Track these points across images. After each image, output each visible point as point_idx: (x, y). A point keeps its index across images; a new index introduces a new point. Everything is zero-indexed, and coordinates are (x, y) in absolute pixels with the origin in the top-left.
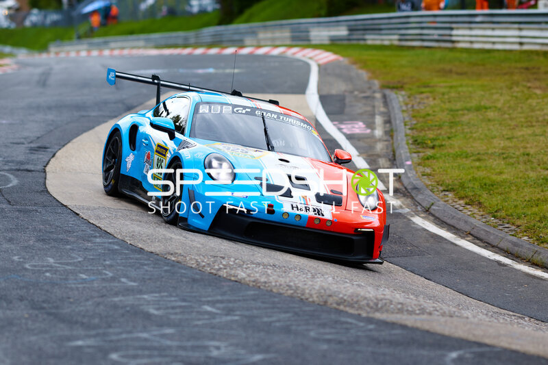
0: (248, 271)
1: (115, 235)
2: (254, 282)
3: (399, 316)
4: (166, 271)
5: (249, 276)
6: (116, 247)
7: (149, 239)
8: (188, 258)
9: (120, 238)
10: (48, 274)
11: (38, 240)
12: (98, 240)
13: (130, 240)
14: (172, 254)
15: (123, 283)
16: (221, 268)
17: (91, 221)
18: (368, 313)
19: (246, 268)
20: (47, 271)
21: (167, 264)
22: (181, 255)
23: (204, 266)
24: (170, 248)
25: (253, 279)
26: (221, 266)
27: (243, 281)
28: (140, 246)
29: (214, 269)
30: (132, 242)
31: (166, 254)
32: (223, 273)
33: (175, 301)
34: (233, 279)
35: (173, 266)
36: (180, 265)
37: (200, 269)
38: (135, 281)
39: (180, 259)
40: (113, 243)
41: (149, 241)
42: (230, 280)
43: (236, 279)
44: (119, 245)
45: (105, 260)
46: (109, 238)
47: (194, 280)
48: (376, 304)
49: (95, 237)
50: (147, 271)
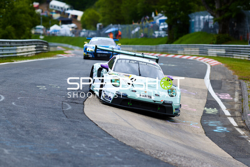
0: (173, 159)
1: (113, 136)
4: (135, 155)
6: (114, 142)
7: (129, 139)
8: (146, 150)
9: (116, 138)
10: (82, 152)
11: (78, 136)
12: (106, 138)
13: (120, 139)
14: (138, 147)
15: (115, 159)
17: (103, 129)
19: (172, 157)
20: (81, 150)
21: (136, 152)
22: (142, 148)
23: (153, 154)
24: (138, 145)
25: (174, 162)
26: (161, 155)
27: (170, 163)
28: (124, 142)
29: (158, 156)
30: (121, 140)
31: (136, 147)
32: (161, 158)
35: (139, 153)
36: (142, 153)
37: (151, 155)
38: (121, 159)
39: (142, 150)
40: (112, 140)
41: (128, 140)
42: (165, 162)
43: (167, 162)
45: (108, 148)
46: (111, 137)
47: (148, 161)
49: (105, 136)
50: (127, 154)
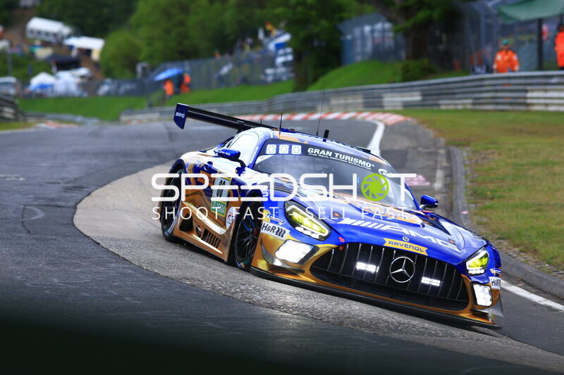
0: (266, 295)
1: (133, 262)
2: (269, 303)
3: (417, 337)
4: (176, 292)
5: (265, 299)
6: (130, 271)
8: (204, 283)
9: (137, 264)
10: (48, 292)
11: (49, 263)
12: (112, 265)
14: (188, 279)
15: (127, 301)
16: (237, 292)
17: (111, 250)
18: (385, 333)
20: (48, 289)
21: (180, 287)
22: (198, 280)
23: (220, 289)
24: (188, 274)
25: (268, 301)
26: (238, 290)
28: (156, 271)
29: (230, 293)
30: (149, 268)
31: (181, 279)
32: (238, 296)
33: (177, 317)
34: (247, 300)
35: (186, 288)
36: (194, 288)
37: (215, 292)
38: (139, 300)
39: (196, 283)
40: (129, 268)
41: (167, 268)
42: (244, 301)
43: (251, 301)
44: (134, 269)
45: (114, 282)
46: (125, 264)
47: (204, 301)
48: (397, 327)
49: (111, 263)
50: (155, 292)
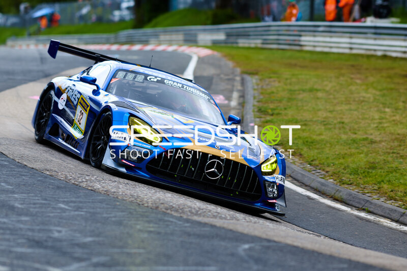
0: (104, 185)
1: (8, 156)
2: (106, 191)
3: (211, 219)
4: (39, 180)
5: (103, 187)
6: (6, 163)
7: (34, 160)
8: (60, 174)
9: (11, 157)
13: (19, 160)
14: (48, 170)
15: (3, 186)
16: (83, 181)
18: (188, 216)
19: (103, 183)
21: (42, 176)
22: (55, 171)
23: (70, 179)
24: (48, 166)
25: (105, 189)
26: (84, 180)
28: (25, 163)
29: (78, 182)
30: (20, 161)
31: (43, 170)
32: (84, 185)
33: (38, 200)
34: (90, 188)
35: (46, 177)
36: (51, 177)
37: (67, 181)
38: (11, 186)
39: (54, 173)
40: (5, 161)
41: (33, 161)
42: (87, 189)
43: (92, 189)
44: (8, 162)
46: (3, 157)
47: (58, 188)
48: (197, 211)
50: (24, 179)
